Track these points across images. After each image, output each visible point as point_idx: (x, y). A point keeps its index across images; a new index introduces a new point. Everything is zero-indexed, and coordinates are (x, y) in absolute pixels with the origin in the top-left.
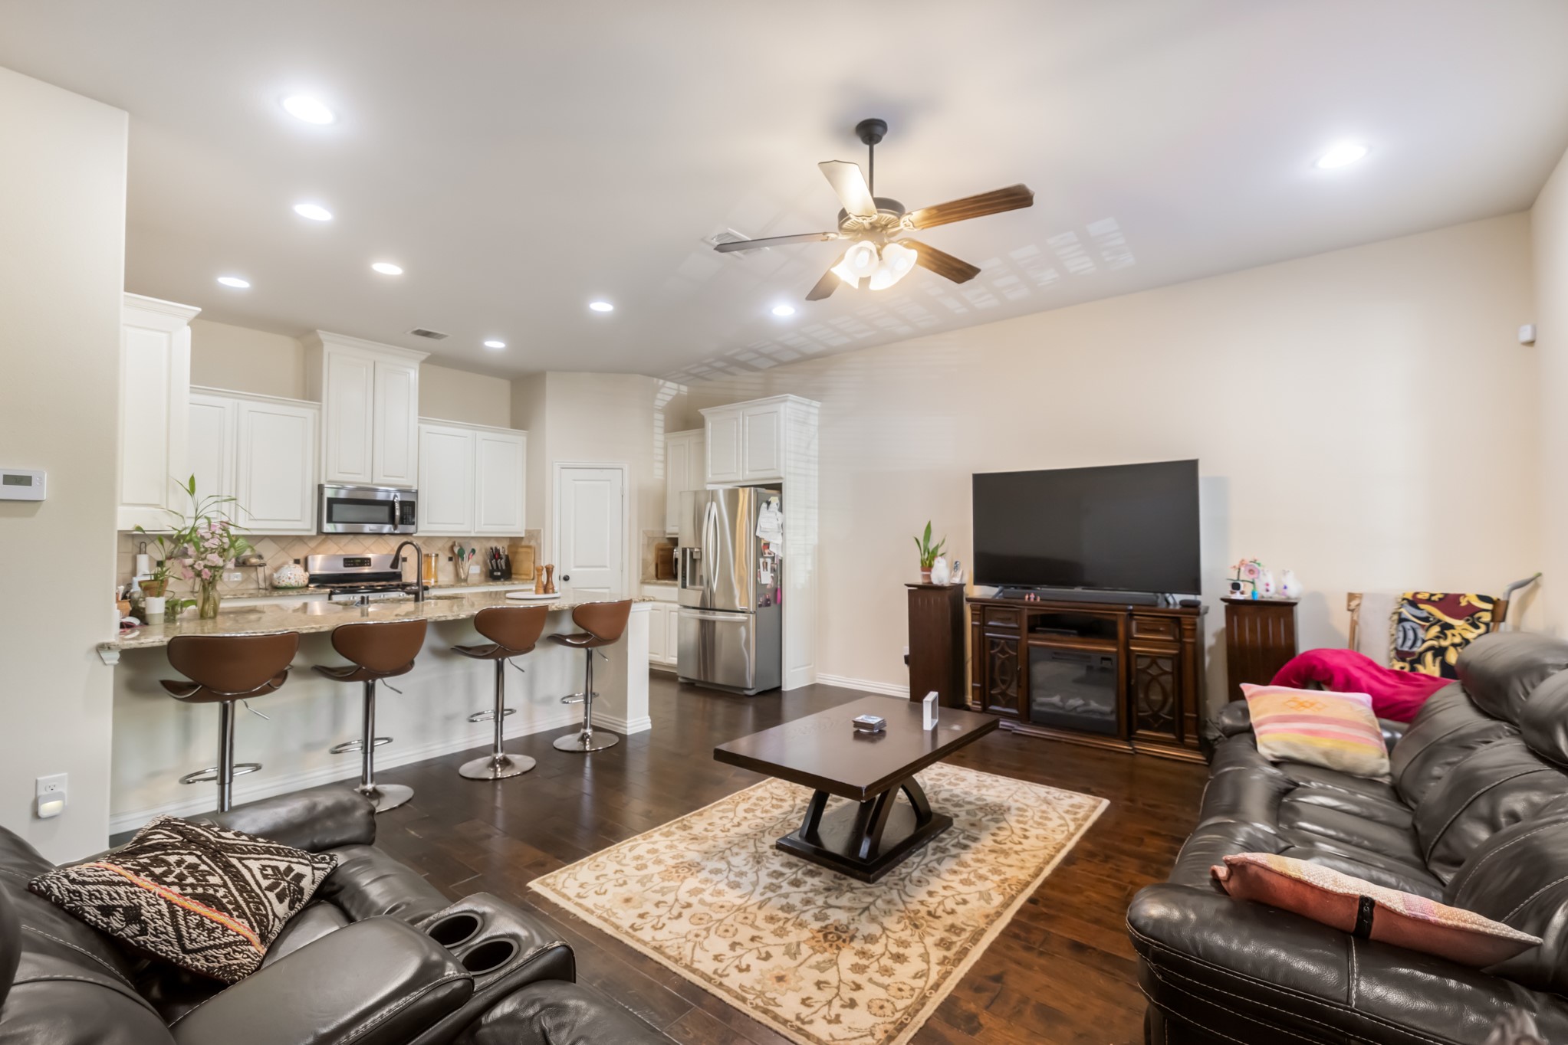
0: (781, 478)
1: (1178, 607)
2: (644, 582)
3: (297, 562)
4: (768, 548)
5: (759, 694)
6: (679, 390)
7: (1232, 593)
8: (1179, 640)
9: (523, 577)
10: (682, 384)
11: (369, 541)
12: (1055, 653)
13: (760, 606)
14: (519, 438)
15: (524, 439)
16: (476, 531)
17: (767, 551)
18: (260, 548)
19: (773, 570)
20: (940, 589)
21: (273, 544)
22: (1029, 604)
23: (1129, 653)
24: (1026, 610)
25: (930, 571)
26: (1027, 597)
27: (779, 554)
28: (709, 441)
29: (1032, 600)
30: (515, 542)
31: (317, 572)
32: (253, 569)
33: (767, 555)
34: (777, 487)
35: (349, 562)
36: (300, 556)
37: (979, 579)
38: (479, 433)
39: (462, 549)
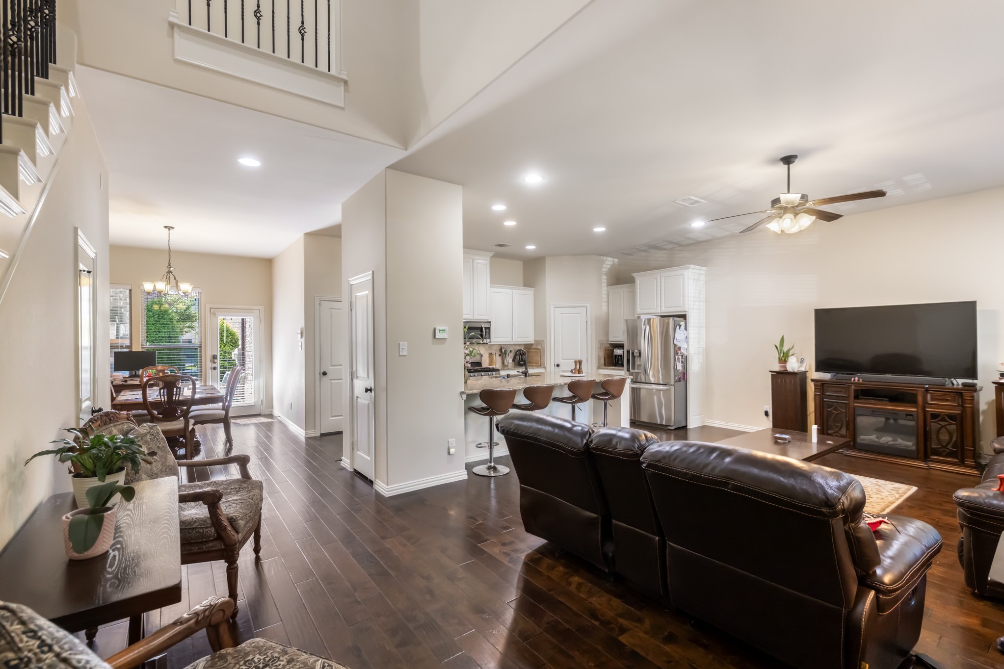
0: (686, 311)
1: (960, 387)
2: (599, 368)
4: (680, 350)
5: (676, 429)
6: (613, 261)
7: (1000, 379)
8: (962, 406)
9: (534, 364)
10: (615, 258)
12: (873, 411)
13: (676, 381)
14: (529, 292)
15: (532, 292)
16: (513, 341)
17: (679, 352)
19: (682, 362)
20: (793, 374)
22: (854, 383)
23: (925, 412)
24: (853, 387)
25: (786, 364)
26: (853, 379)
27: (685, 353)
28: (638, 291)
29: (856, 381)
30: (528, 346)
33: (679, 354)
34: (684, 317)
37: (818, 369)
38: (514, 291)
39: (505, 351)
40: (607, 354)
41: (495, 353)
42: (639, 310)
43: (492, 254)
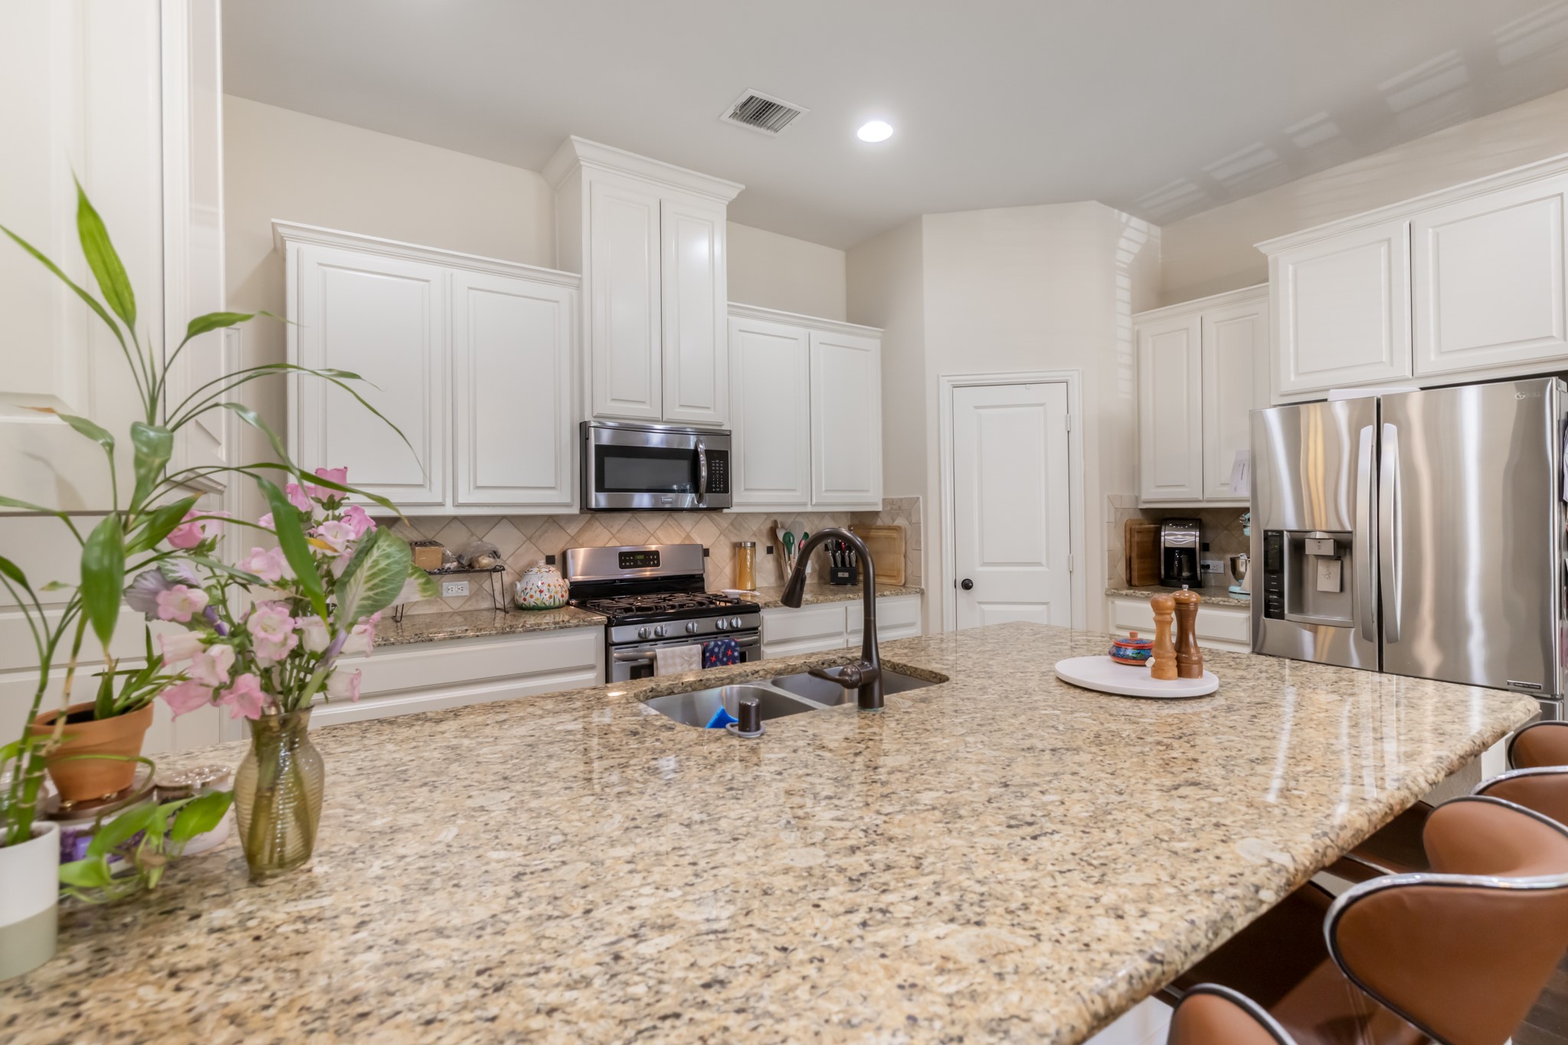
2: (1109, 594)
3: (550, 560)
6: (1149, 233)
10: (1155, 221)
11: (654, 523)
14: (870, 342)
15: (875, 338)
16: (814, 502)
18: (493, 538)
21: (515, 531)
28: (1287, 305)
30: (862, 520)
31: (579, 578)
32: (487, 574)
35: (627, 559)
36: (556, 552)
38: (813, 332)
39: (787, 535)
40: (1139, 543)
41: (754, 545)
42: (1293, 378)
43: (732, 191)
